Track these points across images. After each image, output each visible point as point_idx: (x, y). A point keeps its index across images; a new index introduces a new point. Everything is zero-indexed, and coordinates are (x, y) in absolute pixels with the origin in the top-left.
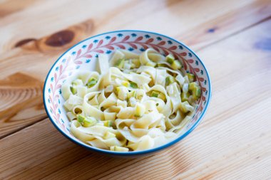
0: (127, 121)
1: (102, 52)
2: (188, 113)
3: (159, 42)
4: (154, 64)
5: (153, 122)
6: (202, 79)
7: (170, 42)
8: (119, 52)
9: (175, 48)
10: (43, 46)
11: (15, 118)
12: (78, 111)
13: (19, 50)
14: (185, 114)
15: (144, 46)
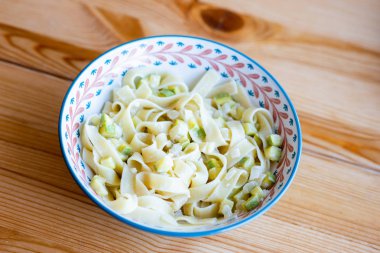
0: (144, 165)
1: (217, 69)
2: (220, 216)
3: (284, 111)
6: (272, 194)
7: (291, 122)
8: (235, 86)
9: (291, 132)
14: (217, 214)
15: (266, 101)
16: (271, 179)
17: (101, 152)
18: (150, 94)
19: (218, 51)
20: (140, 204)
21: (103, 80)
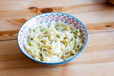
0: (47, 49)
1: (54, 20)
3: (77, 23)
4: (71, 31)
6: (85, 43)
7: (80, 24)
8: (60, 22)
9: (81, 27)
11: (14, 35)
13: (29, 10)
14: (72, 55)
15: (71, 23)
16: (82, 40)
17: (33, 51)
18: (39, 32)
20: (51, 59)
21: (24, 33)
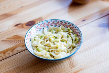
0: (53, 49)
2: (75, 47)
4: (63, 31)
5: (63, 49)
6: (80, 36)
7: (69, 23)
8: (51, 27)
9: (70, 25)
10: (24, 26)
11: (15, 50)
12: (36, 47)
14: (74, 47)
15: (59, 25)
17: (44, 54)
18: (40, 39)
19: (43, 23)
21: (29, 44)
